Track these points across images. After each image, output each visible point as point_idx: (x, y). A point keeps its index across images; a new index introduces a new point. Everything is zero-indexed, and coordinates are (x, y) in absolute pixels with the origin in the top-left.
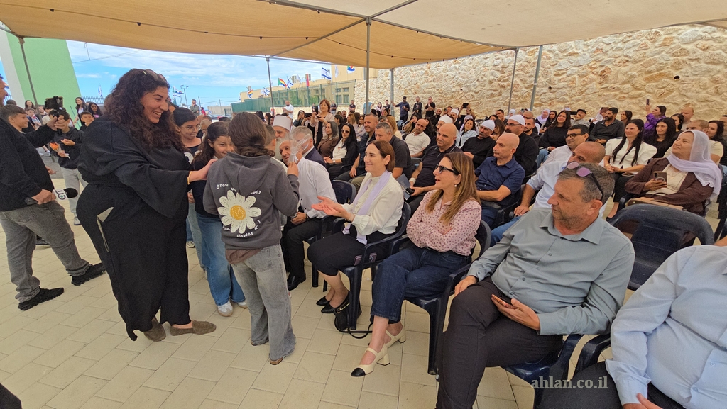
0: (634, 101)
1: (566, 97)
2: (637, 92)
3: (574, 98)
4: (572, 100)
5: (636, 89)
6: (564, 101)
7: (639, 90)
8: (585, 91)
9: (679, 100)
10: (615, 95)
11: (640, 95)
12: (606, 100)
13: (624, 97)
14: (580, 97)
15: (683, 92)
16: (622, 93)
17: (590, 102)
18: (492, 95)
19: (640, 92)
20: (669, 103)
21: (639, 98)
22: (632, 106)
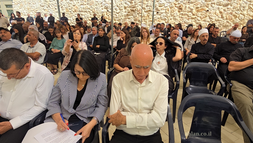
0: (193, 20)
1: (166, 18)
2: (194, 17)
3: (169, 18)
4: (168, 19)
5: (193, 15)
6: (165, 19)
7: (195, 15)
8: (173, 15)
9: (209, 20)
10: (186, 17)
11: (196, 18)
12: (183, 19)
13: (190, 18)
14: (172, 18)
15: (211, 17)
16: (188, 16)
17: (176, 20)
18: (128, 15)
19: (195, 16)
20: (206, 21)
21: (195, 19)
22: (193, 22)
